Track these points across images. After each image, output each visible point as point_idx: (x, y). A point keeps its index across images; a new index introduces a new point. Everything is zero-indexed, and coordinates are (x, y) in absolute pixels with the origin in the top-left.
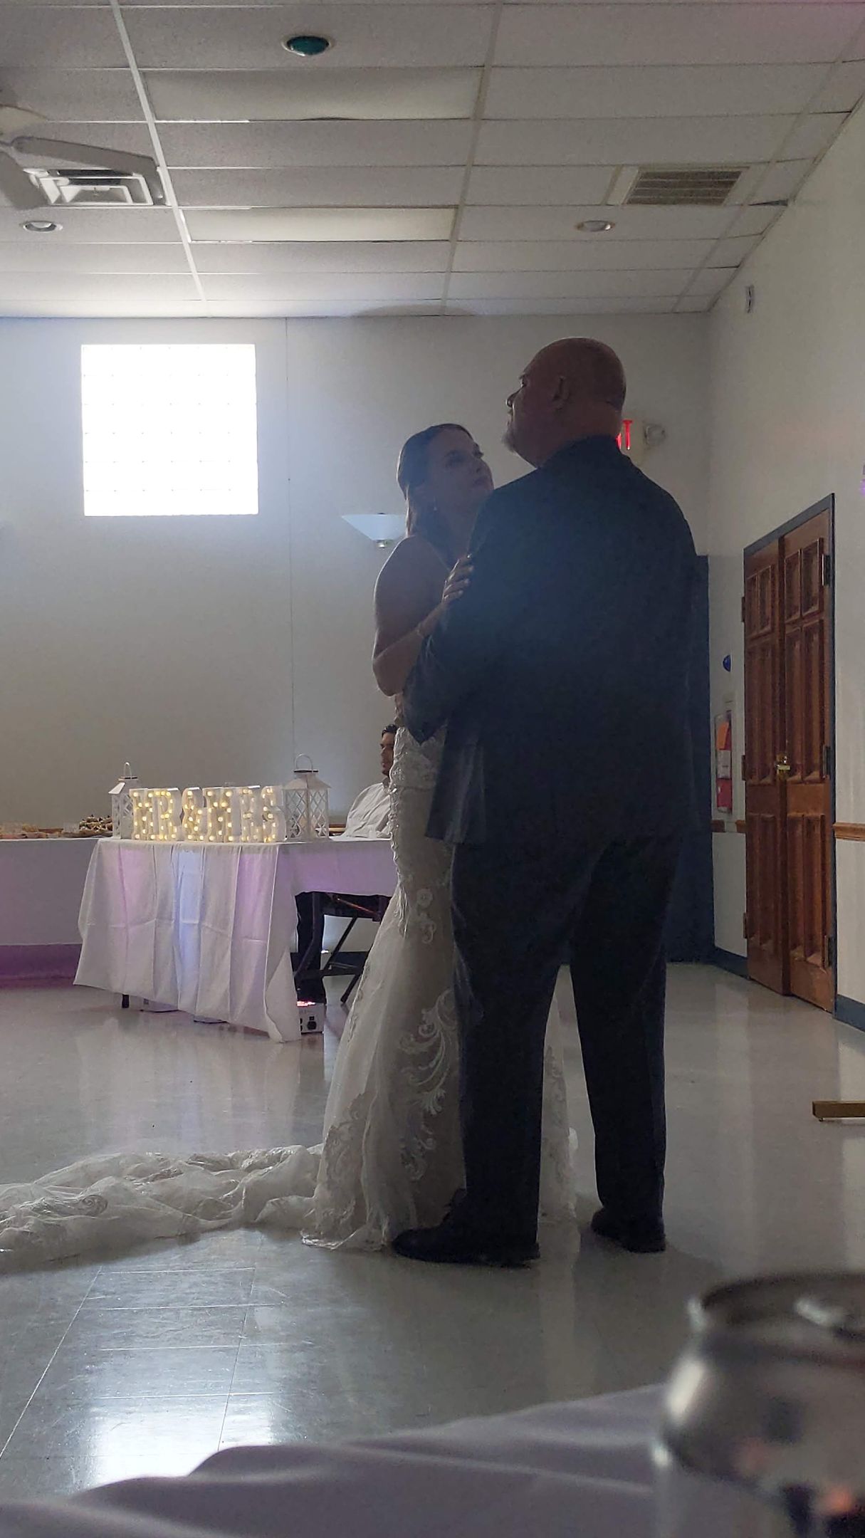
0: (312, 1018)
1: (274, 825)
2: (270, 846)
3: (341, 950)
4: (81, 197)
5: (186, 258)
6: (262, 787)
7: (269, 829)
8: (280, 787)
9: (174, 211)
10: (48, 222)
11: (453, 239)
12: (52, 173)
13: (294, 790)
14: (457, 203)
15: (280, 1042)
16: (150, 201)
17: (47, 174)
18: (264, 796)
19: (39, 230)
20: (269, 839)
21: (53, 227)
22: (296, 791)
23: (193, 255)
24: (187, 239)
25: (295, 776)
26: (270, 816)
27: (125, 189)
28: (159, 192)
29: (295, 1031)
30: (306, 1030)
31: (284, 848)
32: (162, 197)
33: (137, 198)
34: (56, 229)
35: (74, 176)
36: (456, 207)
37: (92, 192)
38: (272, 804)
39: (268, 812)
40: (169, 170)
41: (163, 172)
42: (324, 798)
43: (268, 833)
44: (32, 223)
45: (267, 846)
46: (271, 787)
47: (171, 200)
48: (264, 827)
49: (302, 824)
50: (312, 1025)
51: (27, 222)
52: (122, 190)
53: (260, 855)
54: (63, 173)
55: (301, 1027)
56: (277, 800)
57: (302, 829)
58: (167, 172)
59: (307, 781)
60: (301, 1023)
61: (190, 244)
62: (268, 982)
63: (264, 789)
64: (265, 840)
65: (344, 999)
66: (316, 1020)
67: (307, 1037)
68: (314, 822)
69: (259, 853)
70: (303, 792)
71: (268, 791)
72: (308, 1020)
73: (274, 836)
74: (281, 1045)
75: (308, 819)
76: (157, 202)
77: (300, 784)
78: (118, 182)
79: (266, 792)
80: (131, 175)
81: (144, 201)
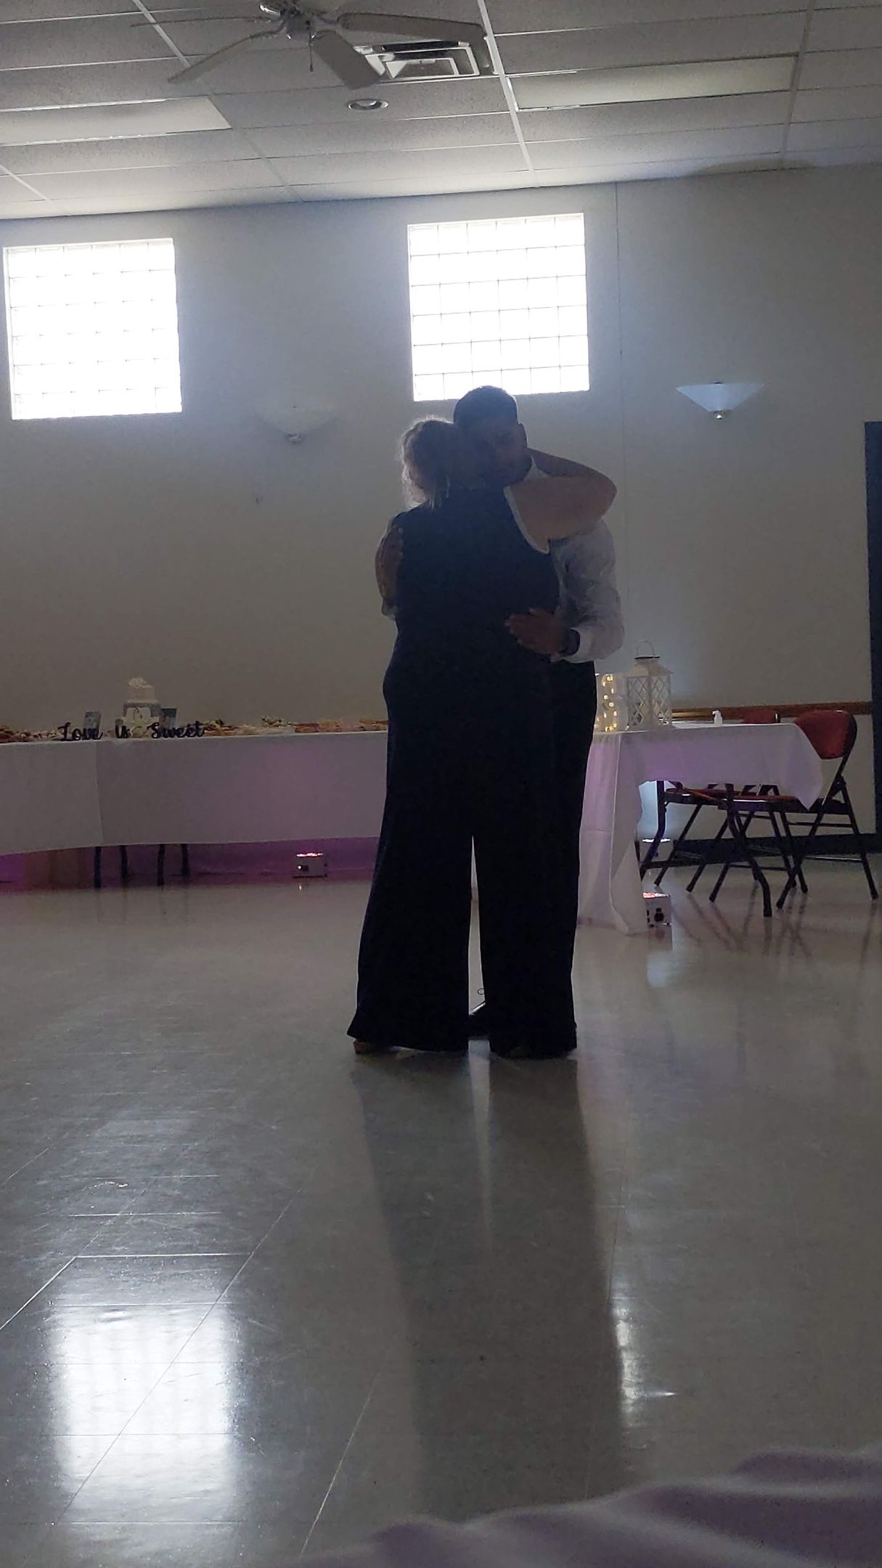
0: (659, 910)
1: (615, 714)
2: (613, 735)
3: (687, 837)
4: (404, 73)
5: (513, 128)
6: (602, 676)
7: (610, 716)
8: (620, 676)
9: (501, 79)
10: (373, 100)
11: (793, 88)
12: (377, 49)
13: (634, 678)
14: (795, 50)
15: (628, 935)
16: (476, 72)
17: (372, 50)
18: (604, 684)
19: (364, 108)
20: (611, 728)
21: (378, 105)
22: (638, 678)
23: (520, 123)
24: (514, 107)
25: (636, 663)
26: (611, 704)
27: (451, 60)
28: (486, 60)
29: (642, 925)
30: (653, 922)
31: (626, 737)
32: (488, 66)
33: (464, 69)
34: (382, 106)
35: (399, 51)
36: (796, 55)
37: (416, 66)
38: (612, 691)
39: (609, 701)
40: (495, 37)
41: (490, 40)
42: (667, 684)
43: (610, 724)
44: (358, 102)
45: (608, 736)
46: (611, 675)
47: (499, 69)
48: (605, 716)
49: (644, 711)
50: (659, 917)
51: (351, 102)
52: (449, 61)
53: (602, 745)
54: (388, 48)
55: (649, 920)
56: (618, 687)
57: (645, 717)
58: (494, 40)
59: (648, 667)
60: (648, 912)
61: (517, 113)
62: (614, 872)
63: (604, 678)
64: (606, 730)
65: (690, 888)
66: (663, 911)
67: (655, 929)
68: (656, 708)
69: (601, 741)
70: (644, 680)
71: (608, 678)
72: (655, 912)
73: (615, 725)
74: (628, 938)
75: (651, 706)
76: (484, 71)
77: (642, 670)
78: (442, 54)
79: (606, 680)
80: (456, 45)
81: (473, 73)
